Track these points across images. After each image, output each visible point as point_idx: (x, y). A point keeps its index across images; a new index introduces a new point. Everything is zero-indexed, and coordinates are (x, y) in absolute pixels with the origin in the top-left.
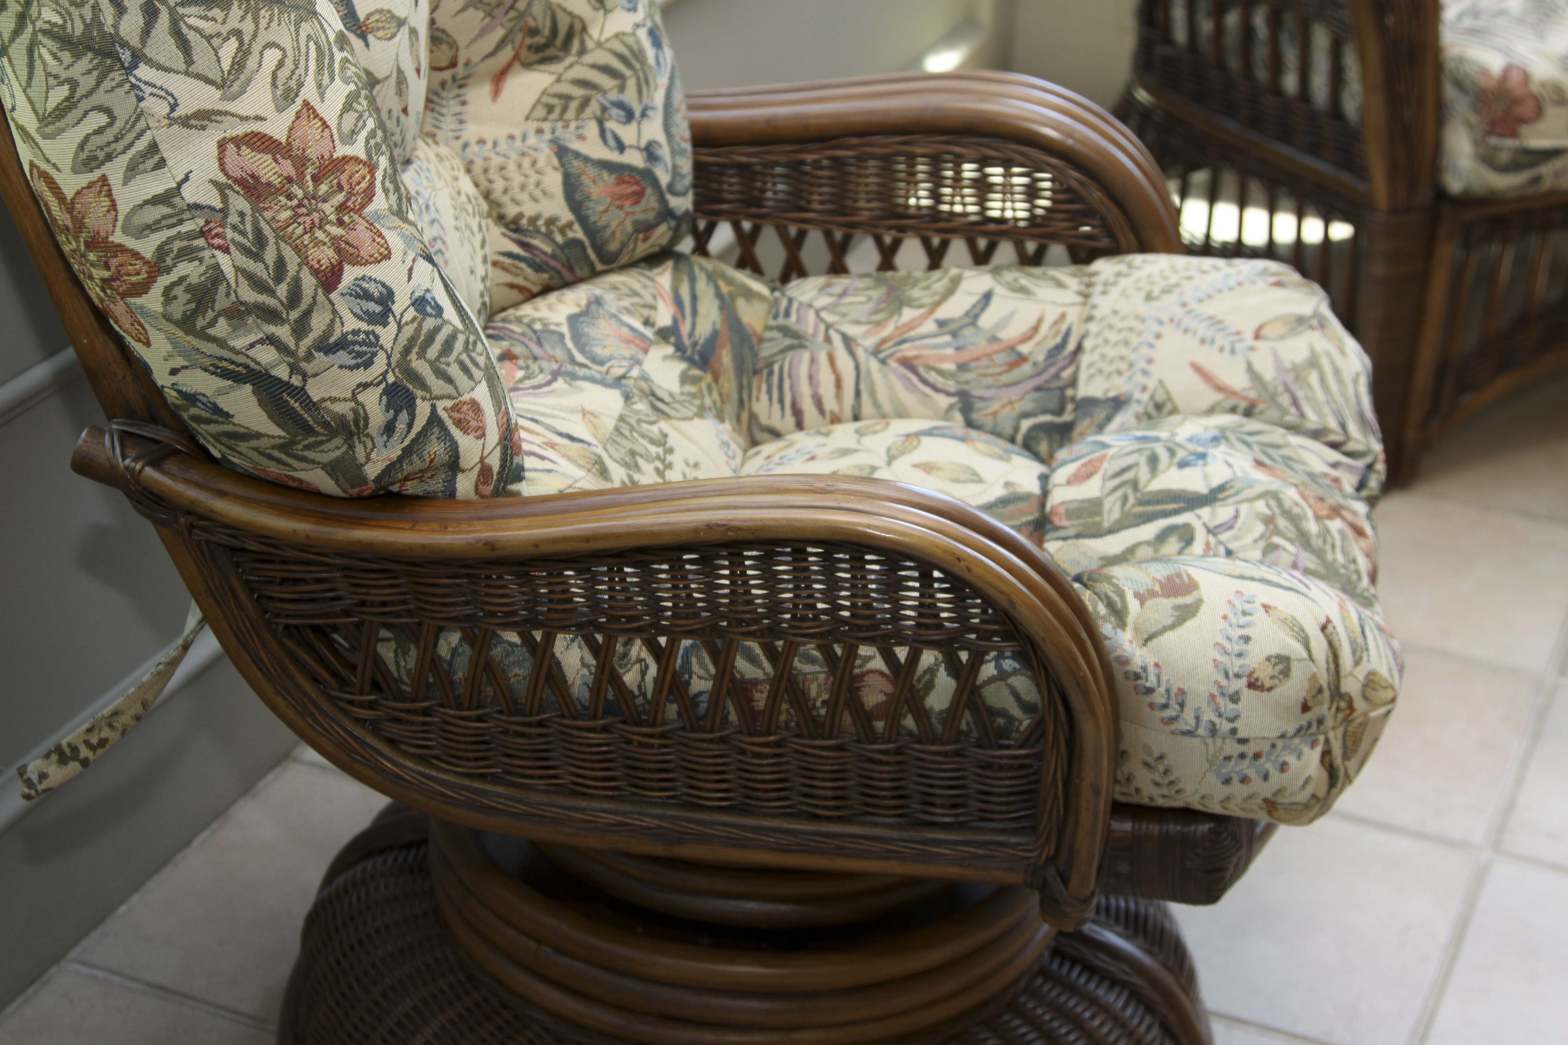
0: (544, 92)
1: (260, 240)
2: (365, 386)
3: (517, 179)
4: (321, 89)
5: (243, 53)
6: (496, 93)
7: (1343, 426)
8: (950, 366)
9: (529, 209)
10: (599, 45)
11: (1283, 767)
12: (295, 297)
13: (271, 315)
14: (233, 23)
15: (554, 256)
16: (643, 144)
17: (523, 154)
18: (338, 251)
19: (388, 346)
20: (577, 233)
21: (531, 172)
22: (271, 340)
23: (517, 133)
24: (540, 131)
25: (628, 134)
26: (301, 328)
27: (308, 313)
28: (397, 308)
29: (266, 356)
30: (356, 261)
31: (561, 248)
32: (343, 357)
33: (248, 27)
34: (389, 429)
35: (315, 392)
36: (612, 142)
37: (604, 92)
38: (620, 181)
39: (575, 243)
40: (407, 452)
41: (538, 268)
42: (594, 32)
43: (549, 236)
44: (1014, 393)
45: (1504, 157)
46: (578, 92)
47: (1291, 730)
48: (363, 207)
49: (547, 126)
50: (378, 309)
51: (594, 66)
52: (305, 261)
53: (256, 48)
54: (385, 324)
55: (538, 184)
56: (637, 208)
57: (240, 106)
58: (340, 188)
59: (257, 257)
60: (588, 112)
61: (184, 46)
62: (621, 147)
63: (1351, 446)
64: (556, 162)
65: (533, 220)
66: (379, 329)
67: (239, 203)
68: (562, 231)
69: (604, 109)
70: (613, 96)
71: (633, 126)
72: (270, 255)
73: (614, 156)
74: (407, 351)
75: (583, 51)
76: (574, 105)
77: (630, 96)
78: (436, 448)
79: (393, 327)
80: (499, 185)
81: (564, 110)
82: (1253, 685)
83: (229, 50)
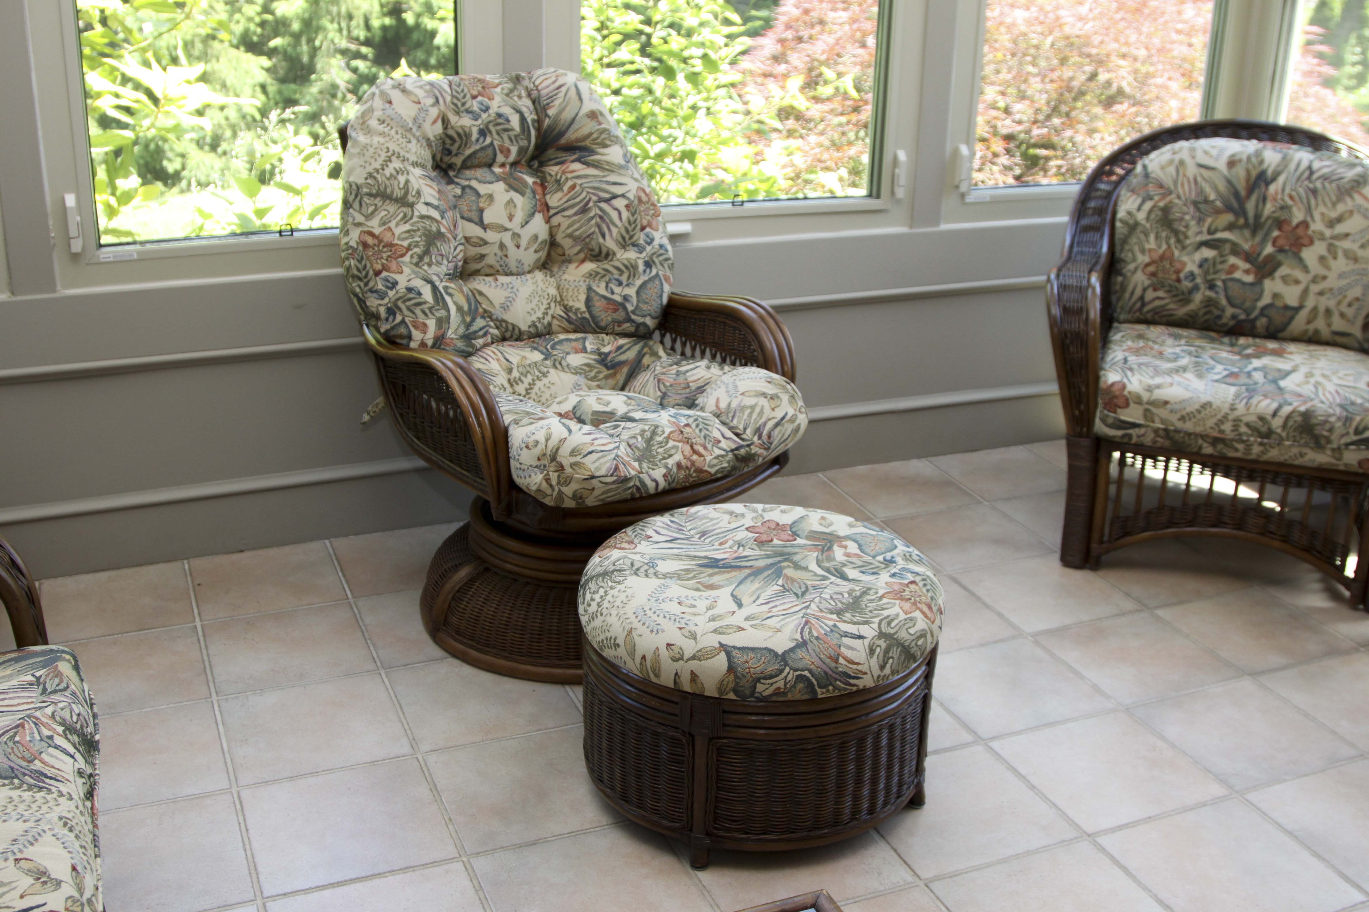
0: (592, 270)
1: (362, 258)
2: (381, 305)
3: (571, 293)
4: (397, 225)
5: (376, 210)
6: (577, 267)
8: (668, 384)
9: (571, 304)
10: (618, 260)
12: (366, 276)
13: (360, 279)
14: (376, 202)
15: (577, 321)
16: (624, 295)
17: (577, 287)
18: (384, 267)
19: (392, 297)
20: (587, 315)
21: (577, 293)
22: (359, 286)
23: (578, 280)
24: (585, 281)
25: (617, 290)
26: (366, 284)
27: (369, 281)
28: (398, 287)
29: (358, 290)
30: (388, 270)
31: (581, 320)
32: (375, 295)
33: (380, 204)
34: (387, 319)
35: (368, 304)
36: (610, 291)
37: (613, 274)
38: (608, 304)
39: (585, 318)
40: (393, 328)
41: (570, 323)
42: (618, 256)
43: (575, 313)
44: (678, 397)
45: (1110, 421)
46: (603, 272)
48: (397, 259)
49: (588, 280)
50: (391, 286)
51: (613, 266)
52: (372, 267)
54: (392, 290)
55: (578, 297)
56: (616, 315)
57: (369, 224)
58: (392, 251)
59: (360, 262)
60: (605, 279)
61: (361, 205)
62: (613, 293)
64: (586, 291)
65: (571, 307)
66: (390, 291)
67: (361, 248)
68: (581, 313)
69: (610, 280)
70: (616, 276)
71: (621, 288)
72: (363, 263)
73: (609, 295)
74: (398, 300)
75: (612, 260)
76: (599, 276)
77: (624, 278)
78: (403, 330)
79: (394, 291)
80: (565, 294)
81: (596, 277)
82: (527, 447)
83: (371, 209)
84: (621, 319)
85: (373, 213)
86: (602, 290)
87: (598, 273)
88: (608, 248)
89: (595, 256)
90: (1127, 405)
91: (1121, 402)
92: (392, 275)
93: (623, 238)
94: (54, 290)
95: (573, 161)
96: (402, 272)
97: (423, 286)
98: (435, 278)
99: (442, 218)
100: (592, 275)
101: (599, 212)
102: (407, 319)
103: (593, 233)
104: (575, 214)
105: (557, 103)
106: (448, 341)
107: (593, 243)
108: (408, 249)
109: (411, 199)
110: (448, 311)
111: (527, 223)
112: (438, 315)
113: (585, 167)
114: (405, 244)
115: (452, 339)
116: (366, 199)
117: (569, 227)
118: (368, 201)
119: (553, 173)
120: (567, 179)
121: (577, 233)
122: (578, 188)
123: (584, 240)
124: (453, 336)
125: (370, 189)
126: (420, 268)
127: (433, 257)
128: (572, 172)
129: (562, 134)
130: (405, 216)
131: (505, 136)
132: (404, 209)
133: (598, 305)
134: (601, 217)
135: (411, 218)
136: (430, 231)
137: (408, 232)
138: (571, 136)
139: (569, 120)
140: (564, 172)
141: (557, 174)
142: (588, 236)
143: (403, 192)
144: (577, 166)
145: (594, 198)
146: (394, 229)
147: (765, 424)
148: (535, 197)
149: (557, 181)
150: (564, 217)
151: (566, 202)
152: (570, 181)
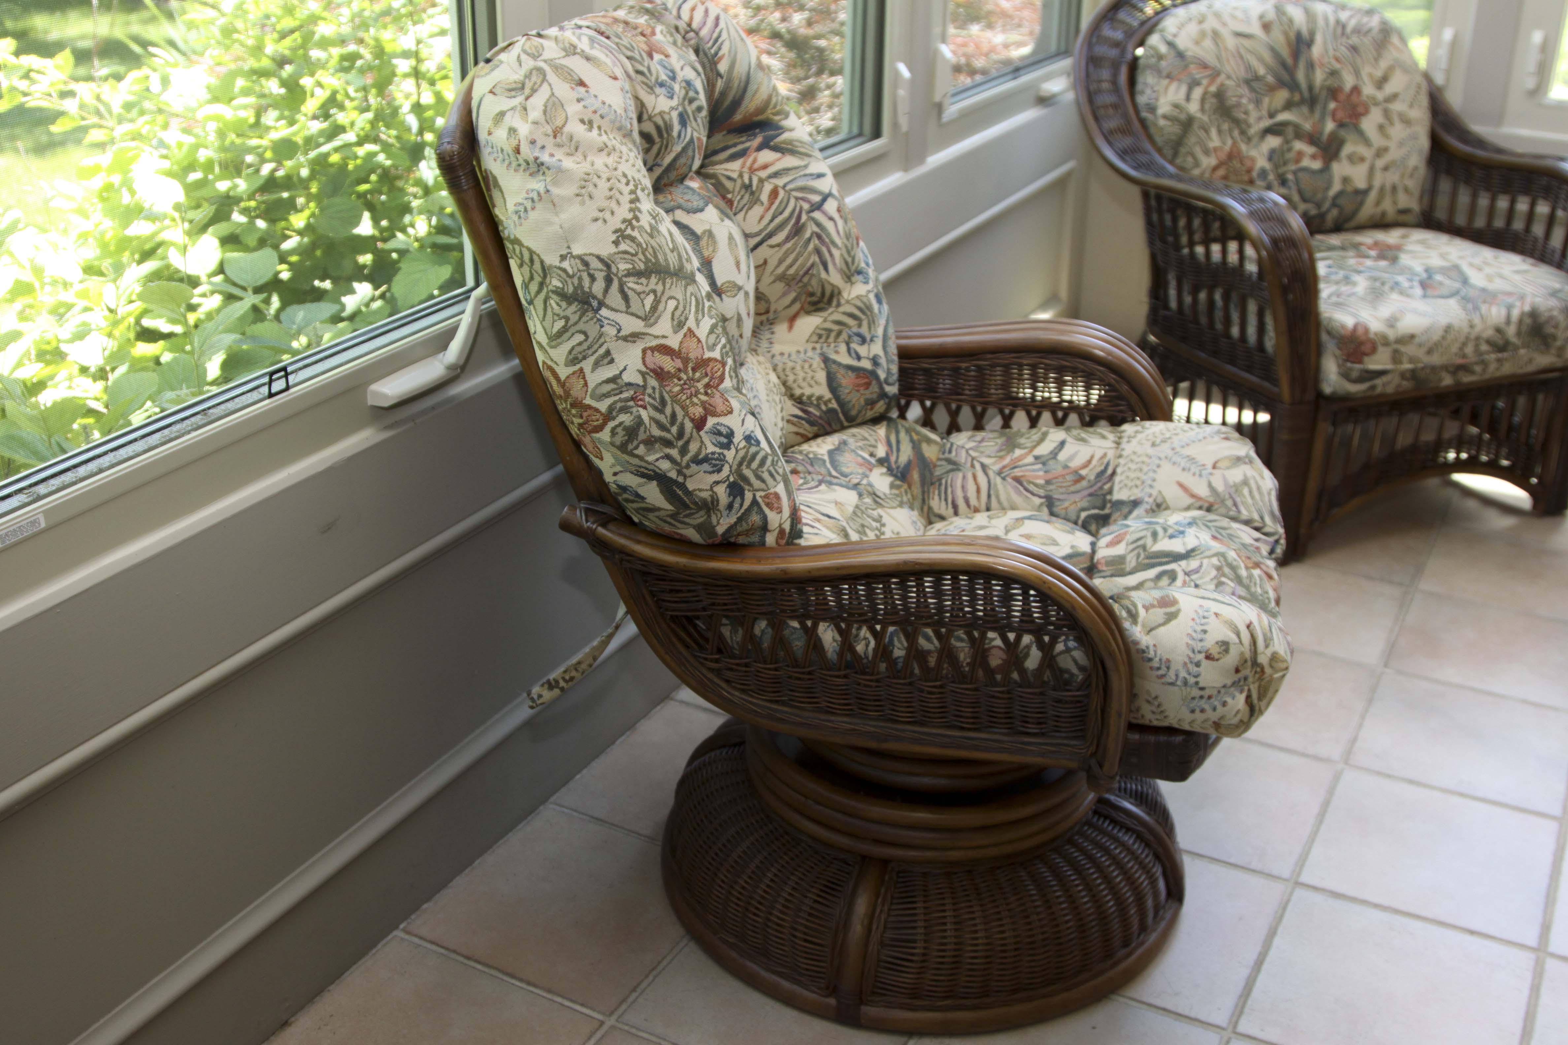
0: (817, 327)
1: (663, 402)
2: (717, 483)
3: (801, 375)
4: (698, 322)
5: (657, 302)
6: (791, 327)
7: (1262, 518)
8: (1041, 482)
9: (808, 391)
10: (848, 302)
11: (1224, 704)
12: (681, 434)
13: (668, 444)
14: (652, 286)
15: (820, 418)
16: (871, 356)
17: (805, 361)
18: (705, 409)
19: (730, 461)
20: (834, 405)
21: (809, 371)
22: (668, 457)
23: (802, 349)
24: (814, 349)
25: (862, 350)
26: (684, 451)
27: (687, 443)
28: (736, 440)
29: (665, 465)
30: (714, 414)
31: (825, 413)
32: (706, 467)
33: (659, 288)
34: (730, 507)
35: (690, 486)
36: (854, 355)
37: (849, 327)
38: (858, 377)
39: (832, 411)
40: (740, 520)
41: (811, 423)
42: (845, 295)
43: (818, 406)
44: (1077, 497)
45: (1355, 375)
46: (836, 328)
47: (1229, 682)
48: (718, 385)
49: (818, 346)
50: (725, 441)
51: (845, 313)
52: (687, 414)
53: (664, 299)
54: (729, 449)
55: (812, 378)
56: (867, 392)
57: (655, 330)
58: (707, 375)
59: (661, 411)
60: (841, 338)
61: (626, 298)
62: (859, 358)
63: (1267, 530)
64: (823, 365)
65: (809, 397)
66: (726, 452)
67: (653, 382)
68: (826, 403)
69: (850, 337)
70: (855, 330)
71: (866, 347)
72: (668, 411)
73: (855, 363)
74: (740, 464)
75: (839, 305)
76: (833, 335)
77: (864, 330)
78: (755, 518)
79: (733, 451)
80: (791, 378)
81: (828, 337)
82: (1208, 657)
83: (649, 300)
84: (875, 397)
85: (654, 308)
86: (844, 359)
87: (829, 331)
88: (832, 285)
89: (814, 304)
90: (1374, 350)
91: (1366, 348)
92: (722, 420)
93: (847, 263)
95: (759, 149)
96: (730, 411)
100: (822, 335)
101: (816, 229)
102: (758, 497)
103: (812, 265)
104: (788, 239)
105: (725, 50)
107: (814, 282)
108: (723, 363)
109: (688, 267)
112: (782, 471)
113: (779, 155)
114: (718, 354)
116: (631, 283)
117: (781, 262)
118: (638, 288)
119: (735, 175)
120: (761, 181)
121: (792, 271)
122: (782, 194)
123: (800, 281)
125: (633, 262)
128: (765, 167)
129: (737, 103)
130: (698, 301)
131: (700, 120)
133: (846, 381)
134: (819, 237)
138: (750, 105)
139: (744, 78)
140: (752, 171)
141: (741, 176)
142: (806, 273)
143: (676, 255)
144: (766, 156)
145: (806, 206)
146: (697, 332)
149: (747, 187)
150: (772, 247)
151: (772, 221)
152: (766, 184)
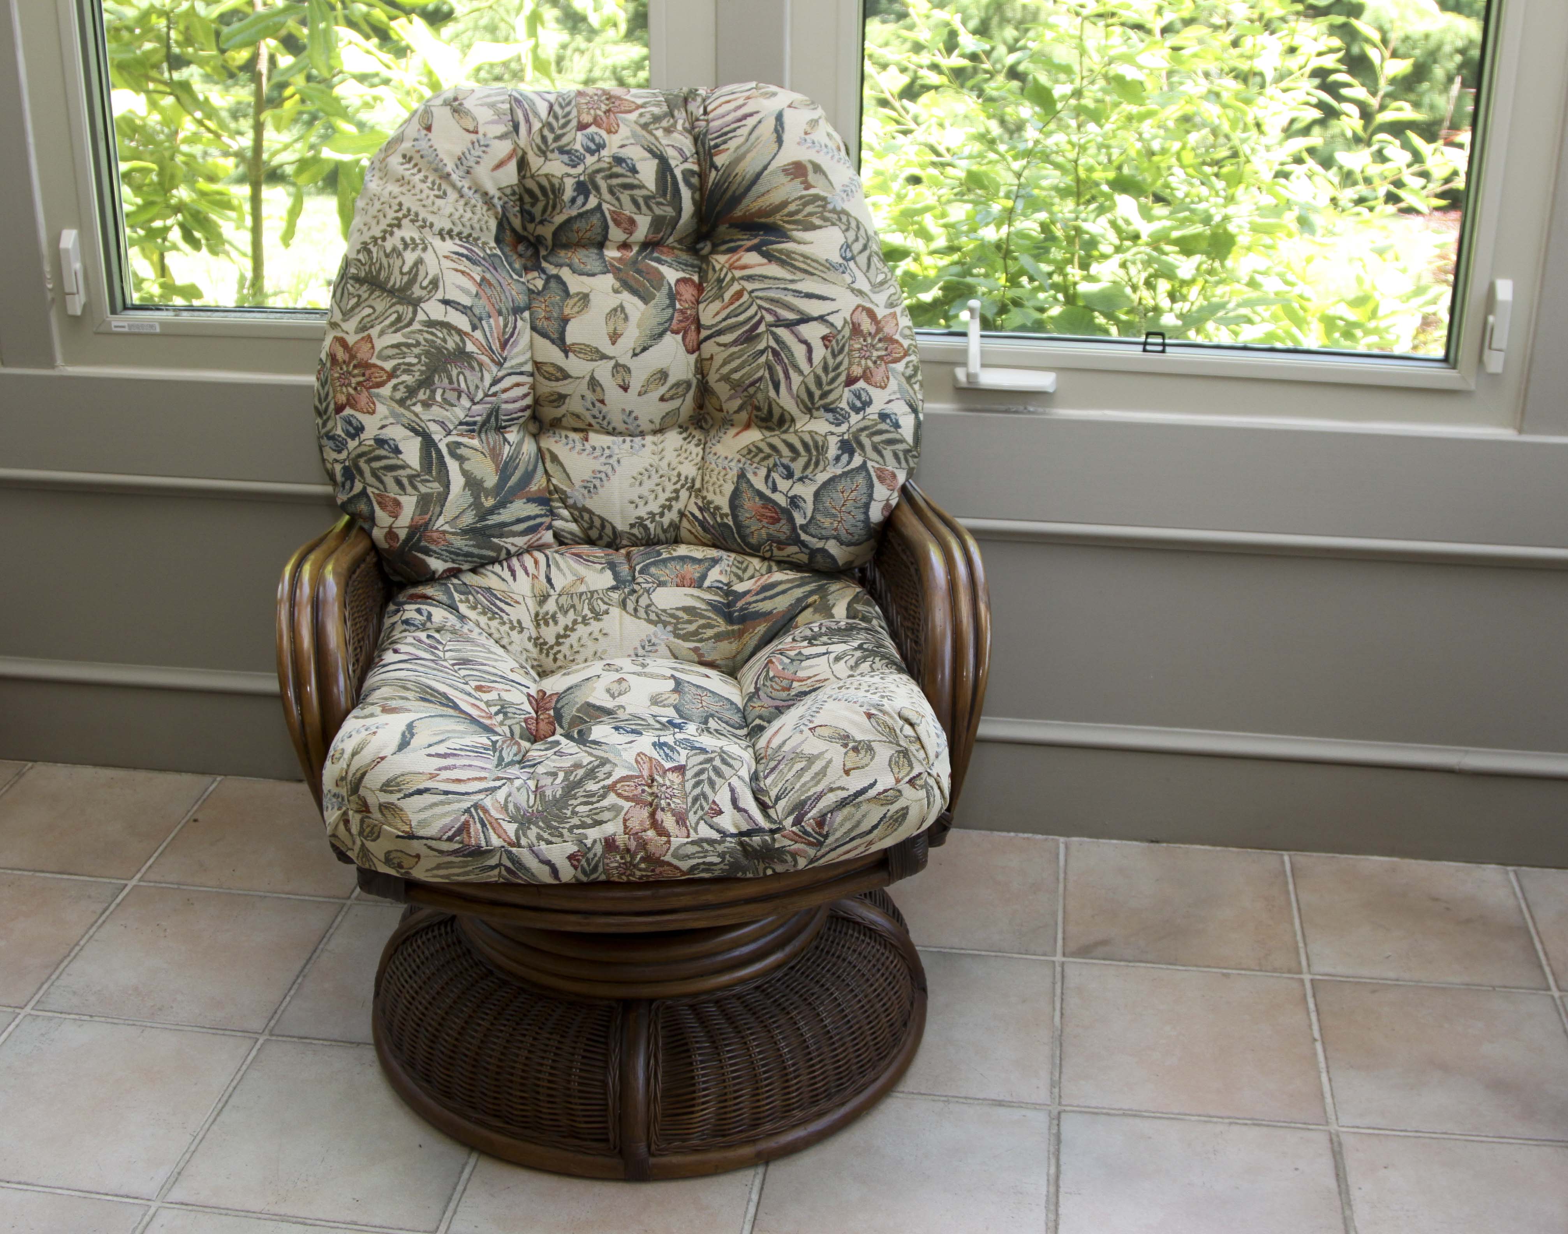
84: (783, 537)
85: (353, 308)
86: (759, 483)
87: (760, 450)
88: (782, 408)
89: (763, 420)
92: (359, 415)
93: (810, 394)
94: (51, 364)
95: (749, 250)
96: (373, 413)
97: (405, 439)
98: (433, 428)
99: (474, 328)
100: (752, 452)
101: (773, 343)
102: (370, 490)
103: (760, 379)
104: (735, 343)
105: (732, 145)
106: (435, 535)
107: (760, 396)
108: (392, 375)
109: (417, 292)
110: (447, 486)
111: (644, 349)
112: (423, 489)
113: (765, 261)
114: (388, 365)
115: (444, 532)
117: (725, 363)
118: (350, 289)
119: (718, 267)
120: (733, 279)
121: (736, 376)
122: (746, 296)
123: (746, 390)
124: (447, 528)
126: (408, 408)
127: (439, 392)
128: (744, 267)
129: (737, 199)
130: (399, 319)
131: (625, 197)
132: (399, 308)
133: (750, 504)
134: (775, 353)
135: (410, 324)
136: (439, 349)
137: (397, 346)
138: (751, 204)
139: (749, 176)
140: (732, 267)
141: (721, 270)
142: (753, 384)
143: (406, 278)
144: (752, 258)
145: (769, 318)
146: (375, 341)
147: (819, 797)
148: (672, 305)
149: (720, 281)
150: (719, 345)
151: (724, 320)
152: (736, 283)
